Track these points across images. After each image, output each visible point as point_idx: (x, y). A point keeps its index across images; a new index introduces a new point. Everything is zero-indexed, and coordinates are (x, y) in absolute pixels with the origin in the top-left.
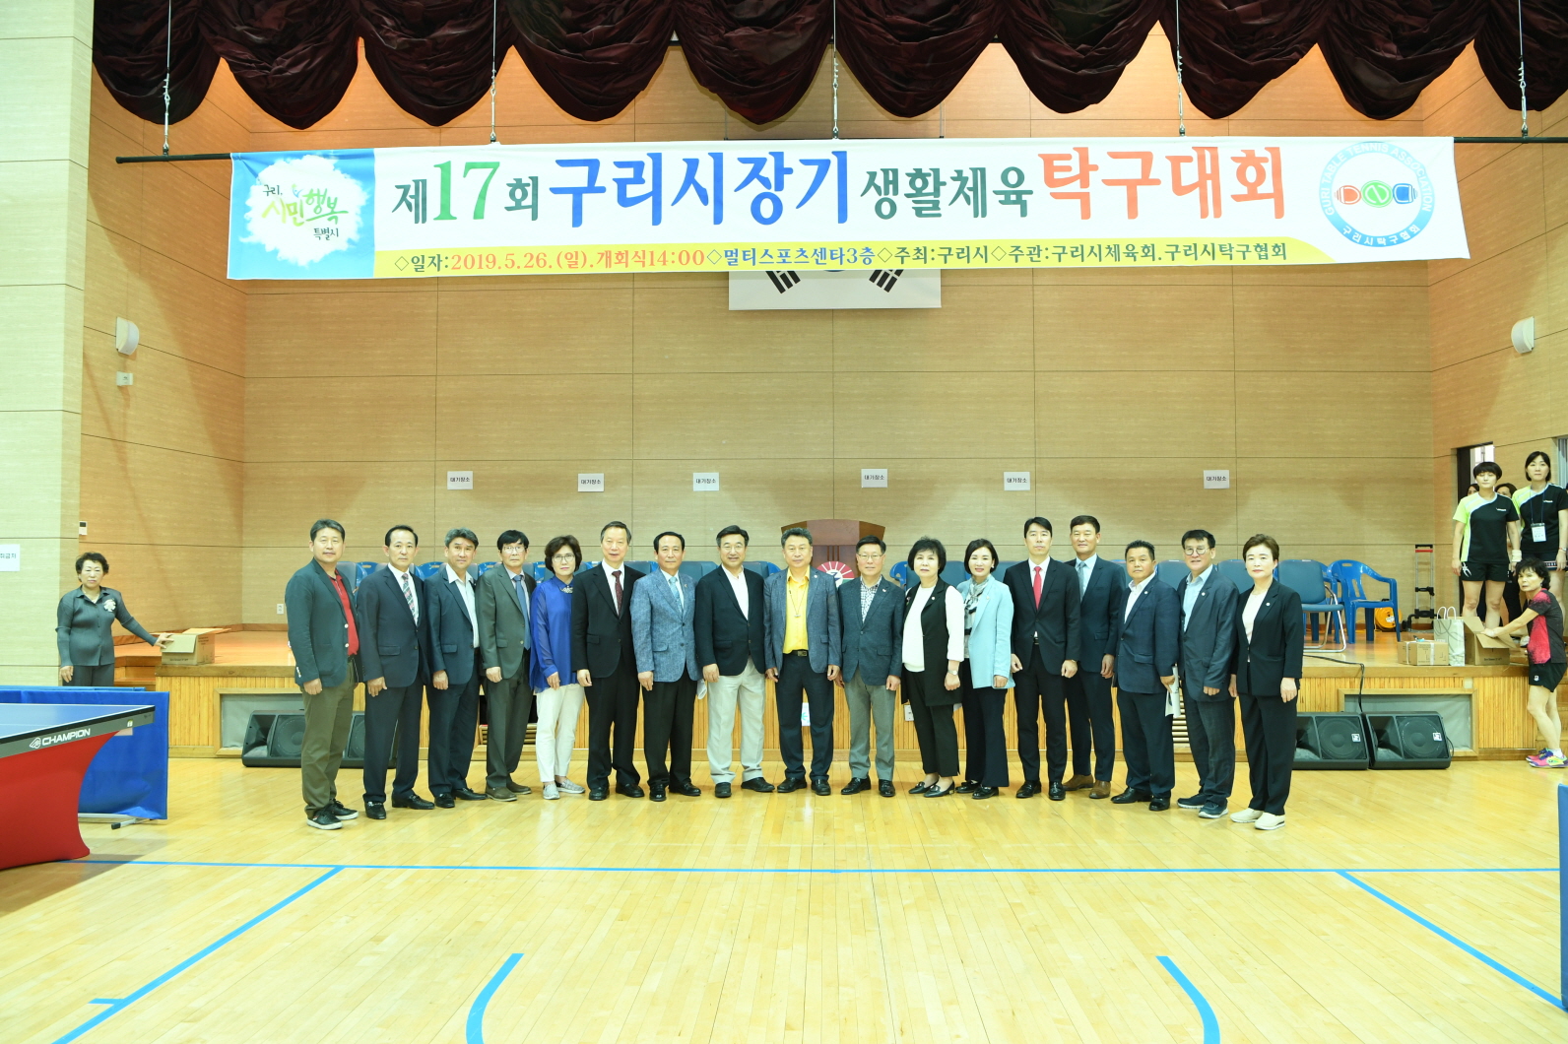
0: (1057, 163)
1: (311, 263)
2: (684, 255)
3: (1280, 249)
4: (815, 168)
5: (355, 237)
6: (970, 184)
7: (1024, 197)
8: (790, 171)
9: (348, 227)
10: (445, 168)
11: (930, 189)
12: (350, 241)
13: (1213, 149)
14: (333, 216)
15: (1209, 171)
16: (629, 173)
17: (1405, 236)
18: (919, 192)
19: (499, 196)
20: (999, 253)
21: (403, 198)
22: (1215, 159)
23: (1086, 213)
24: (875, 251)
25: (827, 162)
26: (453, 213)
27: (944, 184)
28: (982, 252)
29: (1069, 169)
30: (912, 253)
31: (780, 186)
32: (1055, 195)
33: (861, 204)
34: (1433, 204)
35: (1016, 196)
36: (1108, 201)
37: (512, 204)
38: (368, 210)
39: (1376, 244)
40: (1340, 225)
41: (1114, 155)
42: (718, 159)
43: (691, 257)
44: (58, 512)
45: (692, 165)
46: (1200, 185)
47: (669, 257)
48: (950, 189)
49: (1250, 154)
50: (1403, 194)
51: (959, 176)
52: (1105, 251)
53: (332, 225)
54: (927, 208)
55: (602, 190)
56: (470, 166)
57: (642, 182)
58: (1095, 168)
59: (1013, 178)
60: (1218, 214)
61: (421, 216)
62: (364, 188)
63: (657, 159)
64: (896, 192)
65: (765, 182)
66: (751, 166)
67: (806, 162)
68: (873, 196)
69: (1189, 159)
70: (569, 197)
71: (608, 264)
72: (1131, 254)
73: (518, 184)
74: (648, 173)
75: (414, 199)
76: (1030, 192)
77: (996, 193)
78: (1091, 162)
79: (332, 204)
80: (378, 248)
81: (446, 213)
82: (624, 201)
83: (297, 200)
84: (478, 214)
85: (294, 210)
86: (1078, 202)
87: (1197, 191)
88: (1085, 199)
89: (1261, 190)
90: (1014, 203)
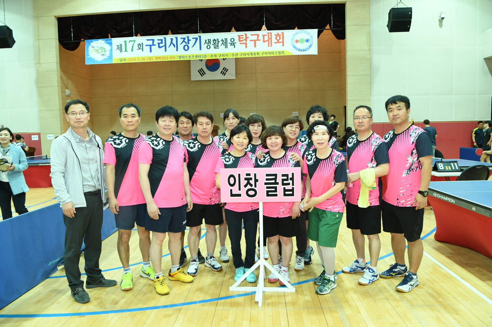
0: (241, 37)
1: (101, 61)
2: (171, 57)
3: (283, 52)
4: (195, 39)
5: (109, 56)
6: (224, 42)
7: (235, 44)
8: (190, 40)
9: (108, 54)
10: (125, 42)
11: (217, 43)
12: (108, 56)
13: (271, 33)
14: (105, 52)
15: (270, 37)
16: (160, 42)
17: (307, 49)
18: (215, 44)
19: (136, 47)
20: (230, 55)
21: (118, 48)
22: (271, 35)
23: (246, 47)
24: (207, 56)
25: (197, 38)
26: (127, 50)
27: (219, 42)
28: (227, 55)
29: (243, 38)
30: (214, 56)
31: (188, 43)
32: (240, 43)
33: (204, 46)
34: (313, 43)
35: (233, 44)
36: (250, 44)
37: (138, 48)
38: (111, 50)
39: (301, 51)
40: (294, 47)
41: (252, 35)
42: (177, 38)
43: (172, 58)
44: (60, 128)
45: (172, 39)
46: (268, 40)
47: (168, 58)
48: (221, 43)
49: (278, 34)
50: (307, 41)
51: (222, 40)
52: (250, 54)
53: (104, 53)
54: (216, 47)
55: (155, 45)
56: (130, 41)
57: (163, 43)
58: (248, 38)
59: (232, 40)
60: (271, 46)
61: (121, 51)
62: (110, 46)
63: (165, 38)
64: (210, 44)
65: (186, 42)
66: (183, 39)
67: (193, 38)
68: (206, 45)
69: (266, 35)
70: (149, 47)
71: (157, 60)
72: (255, 54)
73: (139, 44)
74: (164, 42)
75: (120, 48)
76: (236, 43)
77: (229, 43)
78: (247, 36)
79: (104, 49)
80: (113, 58)
81: (126, 51)
82: (159, 47)
83: (98, 49)
84: (132, 50)
85: (97, 51)
86: (245, 45)
87: (268, 42)
88: (246, 44)
89: (280, 41)
90: (233, 45)
